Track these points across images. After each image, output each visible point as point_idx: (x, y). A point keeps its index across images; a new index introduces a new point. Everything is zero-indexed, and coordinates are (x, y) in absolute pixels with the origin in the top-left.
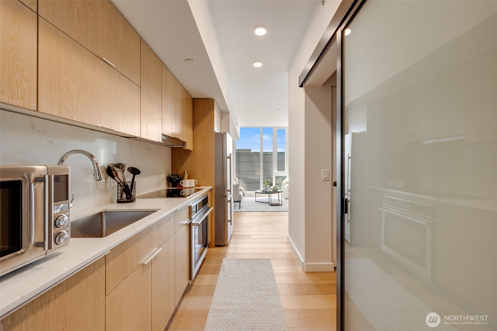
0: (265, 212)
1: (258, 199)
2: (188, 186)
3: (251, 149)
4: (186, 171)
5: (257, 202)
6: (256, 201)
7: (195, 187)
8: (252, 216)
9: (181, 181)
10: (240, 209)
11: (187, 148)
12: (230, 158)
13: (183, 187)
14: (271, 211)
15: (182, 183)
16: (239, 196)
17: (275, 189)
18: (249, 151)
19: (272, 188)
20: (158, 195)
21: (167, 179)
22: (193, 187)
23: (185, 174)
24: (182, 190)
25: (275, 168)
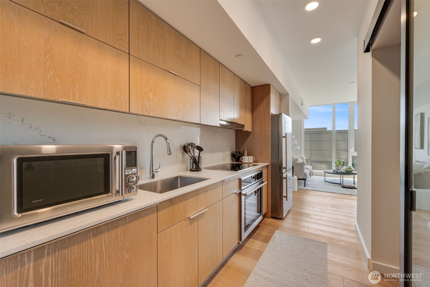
0: (333, 193)
1: (328, 179)
2: (247, 162)
3: (327, 128)
4: (246, 149)
5: (327, 181)
6: (325, 181)
7: (253, 163)
8: (317, 195)
9: (241, 158)
10: (305, 186)
11: (245, 130)
12: (285, 137)
13: (243, 162)
14: (341, 192)
15: (242, 159)
16: (304, 174)
17: (349, 170)
18: (325, 129)
19: (345, 168)
20: (223, 168)
21: (232, 155)
22: (251, 163)
23: (245, 151)
24: (242, 164)
25: (352, 147)
